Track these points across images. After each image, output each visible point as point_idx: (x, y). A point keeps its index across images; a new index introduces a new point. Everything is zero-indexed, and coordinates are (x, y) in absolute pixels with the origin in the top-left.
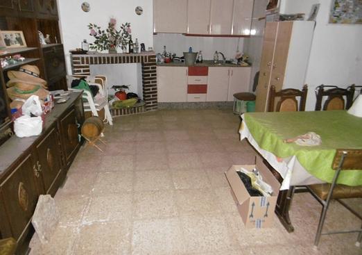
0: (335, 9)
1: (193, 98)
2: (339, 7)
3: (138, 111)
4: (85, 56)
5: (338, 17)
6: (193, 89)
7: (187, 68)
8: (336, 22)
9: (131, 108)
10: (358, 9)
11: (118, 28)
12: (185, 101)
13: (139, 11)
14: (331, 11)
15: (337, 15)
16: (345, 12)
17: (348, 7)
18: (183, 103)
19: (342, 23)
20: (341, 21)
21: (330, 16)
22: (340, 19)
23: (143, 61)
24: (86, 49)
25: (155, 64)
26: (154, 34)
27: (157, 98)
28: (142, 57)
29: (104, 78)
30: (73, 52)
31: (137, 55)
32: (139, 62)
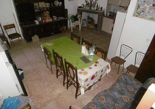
0: (138, 9)
2: (140, 8)
3: (93, 31)
4: (80, 9)
5: (139, 13)
7: (113, 20)
8: (137, 16)
10: (152, 11)
11: (94, 1)
14: (135, 10)
15: (139, 12)
16: (143, 12)
17: (146, 9)
19: (140, 17)
20: (140, 16)
21: (134, 12)
22: (140, 15)
23: (99, 14)
24: (82, 6)
25: (102, 16)
26: (108, 4)
27: (101, 29)
28: (100, 13)
29: (82, 17)
30: (79, 7)
31: (97, 11)
32: (97, 14)
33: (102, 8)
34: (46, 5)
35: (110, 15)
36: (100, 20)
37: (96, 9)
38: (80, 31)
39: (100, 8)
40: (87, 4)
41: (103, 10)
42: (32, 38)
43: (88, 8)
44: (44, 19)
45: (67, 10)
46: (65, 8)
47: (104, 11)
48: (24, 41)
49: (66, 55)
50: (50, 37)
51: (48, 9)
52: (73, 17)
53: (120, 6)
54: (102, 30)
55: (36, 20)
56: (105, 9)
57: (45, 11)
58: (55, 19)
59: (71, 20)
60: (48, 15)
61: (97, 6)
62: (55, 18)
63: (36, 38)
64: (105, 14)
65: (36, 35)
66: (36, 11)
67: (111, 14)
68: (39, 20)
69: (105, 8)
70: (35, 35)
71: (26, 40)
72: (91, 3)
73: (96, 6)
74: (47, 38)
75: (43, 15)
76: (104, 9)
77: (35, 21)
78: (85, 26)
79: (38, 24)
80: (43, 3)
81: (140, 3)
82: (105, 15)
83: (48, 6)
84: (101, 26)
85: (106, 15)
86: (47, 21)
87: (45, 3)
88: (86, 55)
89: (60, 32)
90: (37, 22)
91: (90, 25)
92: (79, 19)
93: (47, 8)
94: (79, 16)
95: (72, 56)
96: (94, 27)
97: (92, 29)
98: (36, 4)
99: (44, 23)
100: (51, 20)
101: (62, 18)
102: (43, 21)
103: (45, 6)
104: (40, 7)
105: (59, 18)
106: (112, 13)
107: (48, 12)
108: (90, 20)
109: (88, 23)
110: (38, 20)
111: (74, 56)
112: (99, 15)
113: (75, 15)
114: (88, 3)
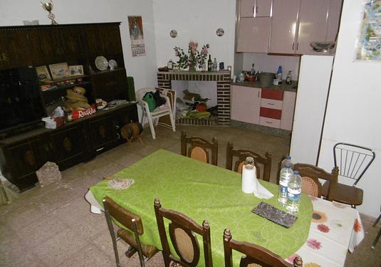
1: (265, 121)
2: (375, 35)
3: (209, 124)
4: (166, 73)
5: (374, 50)
6: (265, 112)
7: (260, 90)
9: (202, 119)
11: (199, 49)
12: (258, 124)
13: (220, 33)
14: (361, 42)
15: (375, 47)
18: (255, 125)
22: (379, 53)
23: (218, 79)
24: (170, 67)
25: (229, 83)
26: (237, 53)
27: (229, 116)
28: (222, 76)
29: (173, 93)
30: (160, 70)
31: (213, 74)
32: (215, 80)
33: (222, 65)
34: (73, 72)
35: (246, 79)
36: (225, 96)
37: (207, 70)
38: (174, 130)
39: (218, 66)
40: (183, 60)
41: (226, 68)
42: (38, 173)
43: (187, 69)
44: (70, 112)
45: (131, 79)
46: (127, 76)
47: (230, 72)
48: (10, 187)
49: (199, 210)
50: (93, 162)
51: (80, 80)
52: (150, 97)
53: (270, 54)
54: (233, 117)
55: (46, 116)
56: (231, 67)
57: (72, 88)
58: (101, 107)
59: (147, 104)
60: (81, 98)
61: (210, 60)
62: (103, 105)
63: (49, 173)
64: (233, 77)
65: (49, 163)
66: (44, 89)
67: (248, 76)
68: (55, 116)
69: (229, 62)
70: (45, 162)
71: (14, 186)
72: (192, 55)
73: (206, 61)
74: (85, 165)
75: (66, 99)
76: (228, 67)
77: (44, 119)
78: (185, 115)
79: (54, 127)
80: (64, 66)
81: (370, 22)
82: (234, 81)
83: (79, 74)
84: (228, 109)
85: (237, 79)
86: (80, 115)
87: (68, 65)
88: (266, 198)
89: (123, 141)
90: (50, 123)
91: (196, 113)
92: (168, 99)
93: (76, 79)
94: (165, 91)
95: (221, 211)
96: (209, 113)
97: (203, 121)
98: (41, 71)
99: (72, 121)
100: (91, 112)
101: (120, 103)
102: (70, 117)
103: (68, 74)
104: (55, 77)
105: (113, 102)
106: (248, 73)
107: (80, 90)
108: (193, 99)
109: (189, 109)
110: (51, 114)
111: (227, 209)
112: (218, 83)
113: (154, 91)
114: (182, 56)
